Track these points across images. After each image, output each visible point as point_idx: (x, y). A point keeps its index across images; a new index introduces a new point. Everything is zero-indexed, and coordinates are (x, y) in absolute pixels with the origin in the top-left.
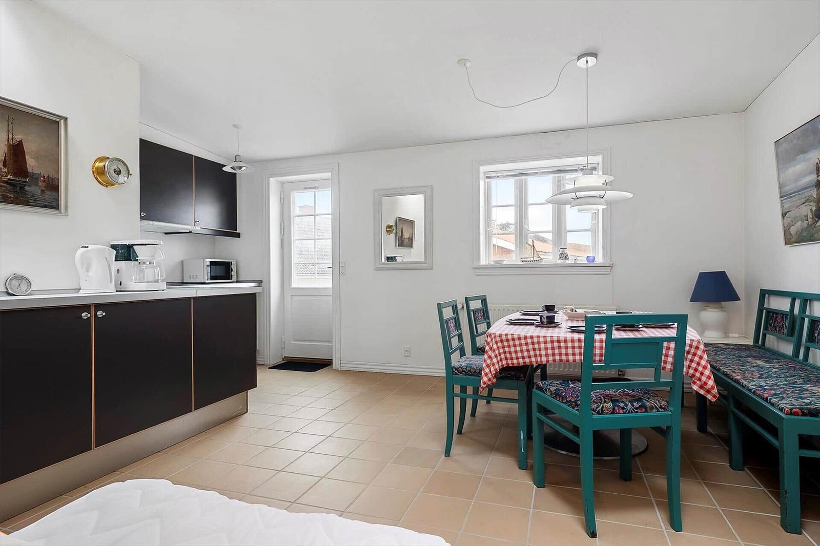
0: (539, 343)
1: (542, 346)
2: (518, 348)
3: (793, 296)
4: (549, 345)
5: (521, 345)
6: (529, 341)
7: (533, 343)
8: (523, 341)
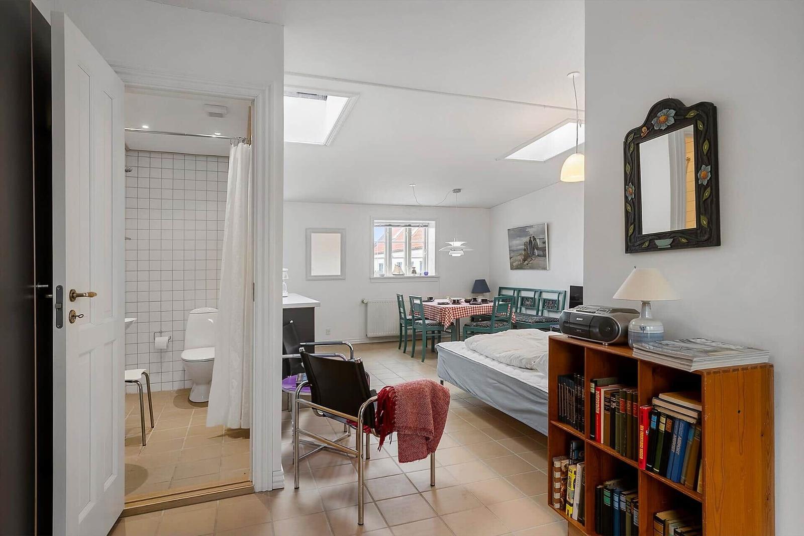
0: (467, 309)
1: (468, 310)
2: (459, 312)
3: (514, 289)
4: (470, 309)
5: (460, 310)
6: (463, 308)
7: (465, 309)
8: (461, 309)
